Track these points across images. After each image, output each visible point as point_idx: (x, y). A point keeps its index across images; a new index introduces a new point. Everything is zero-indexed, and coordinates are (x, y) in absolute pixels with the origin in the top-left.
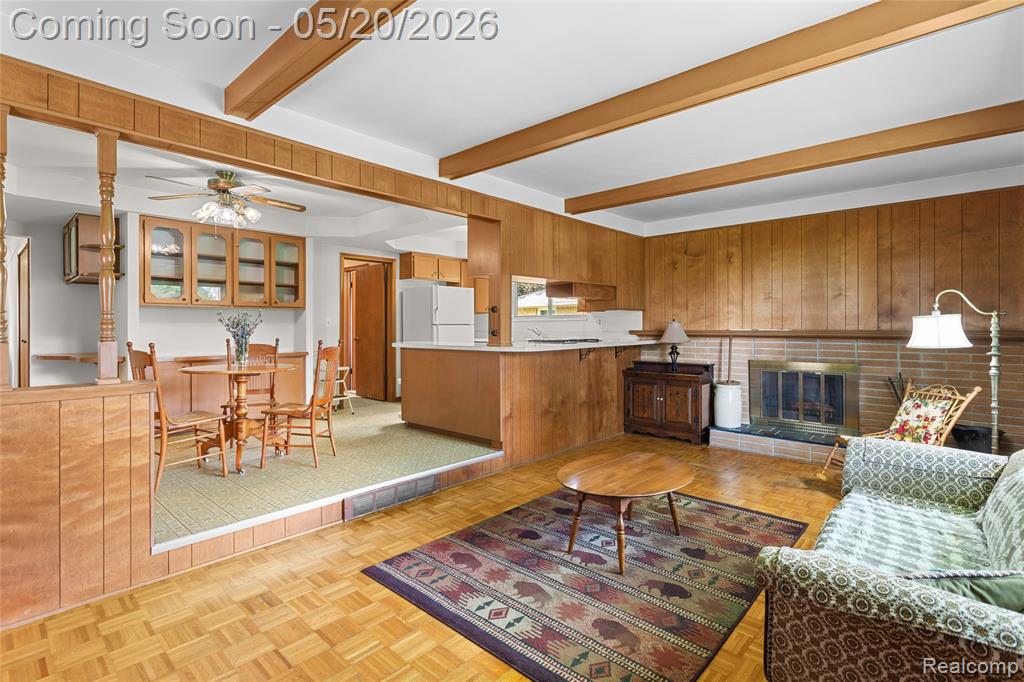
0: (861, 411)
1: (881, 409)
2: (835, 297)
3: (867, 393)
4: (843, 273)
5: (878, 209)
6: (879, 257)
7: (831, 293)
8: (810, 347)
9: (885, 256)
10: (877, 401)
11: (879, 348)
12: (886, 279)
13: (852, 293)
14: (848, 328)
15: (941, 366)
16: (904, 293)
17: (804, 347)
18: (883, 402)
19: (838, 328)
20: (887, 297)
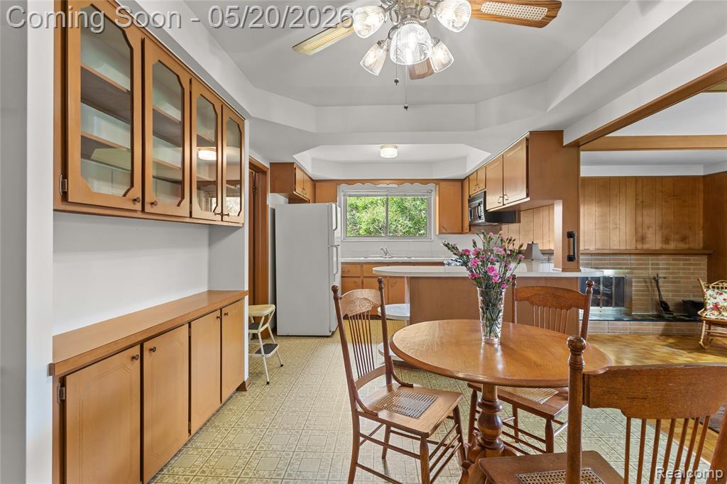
0: (633, 297)
1: (642, 295)
2: (614, 229)
3: (636, 286)
4: (618, 213)
5: (636, 178)
6: (637, 205)
7: (611, 227)
8: (605, 260)
9: (640, 205)
10: (640, 291)
11: (641, 260)
12: (639, 219)
13: (623, 227)
14: (621, 248)
15: (668, 269)
16: (649, 227)
17: (601, 260)
18: (643, 291)
19: (615, 248)
20: (640, 230)
